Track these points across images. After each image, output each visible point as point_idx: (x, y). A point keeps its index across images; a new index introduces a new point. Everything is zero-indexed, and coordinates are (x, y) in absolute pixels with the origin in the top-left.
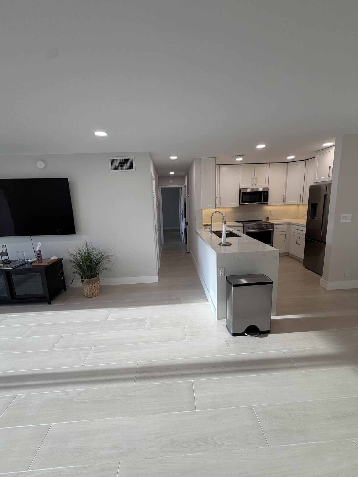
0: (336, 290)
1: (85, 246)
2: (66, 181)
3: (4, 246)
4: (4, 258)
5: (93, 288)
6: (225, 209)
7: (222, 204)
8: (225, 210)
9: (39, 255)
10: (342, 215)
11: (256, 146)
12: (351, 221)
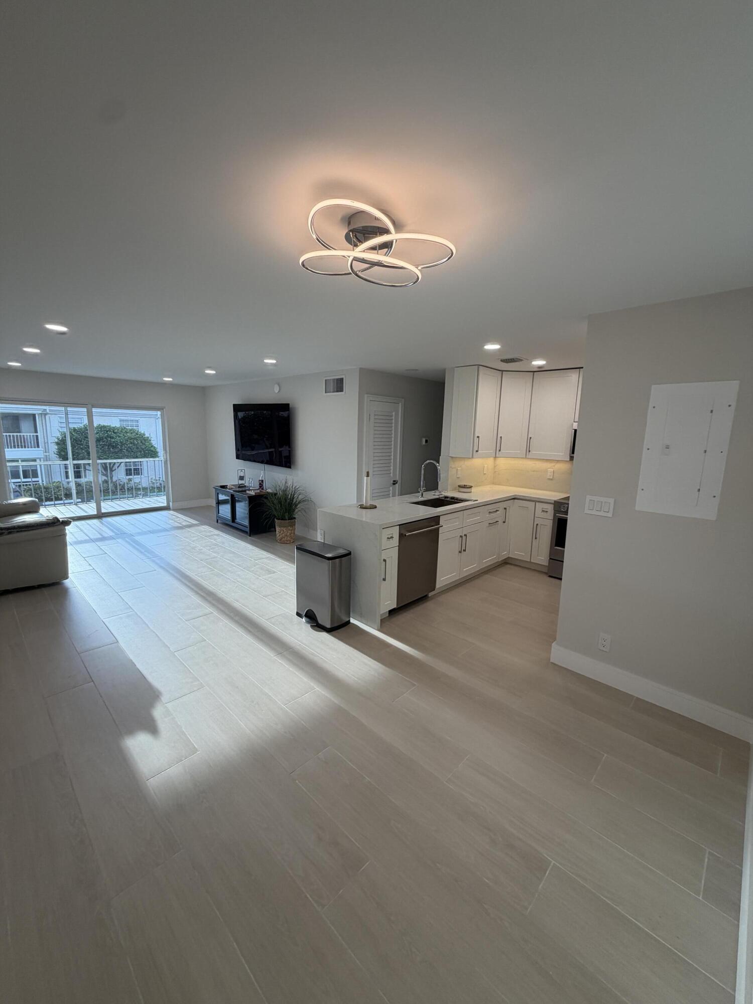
0: (566, 669)
1: (284, 482)
2: (286, 407)
3: (243, 471)
4: (241, 482)
5: (282, 532)
6: (553, 464)
7: (533, 452)
8: (554, 466)
9: (261, 484)
10: (589, 497)
11: (484, 346)
12: (611, 516)
